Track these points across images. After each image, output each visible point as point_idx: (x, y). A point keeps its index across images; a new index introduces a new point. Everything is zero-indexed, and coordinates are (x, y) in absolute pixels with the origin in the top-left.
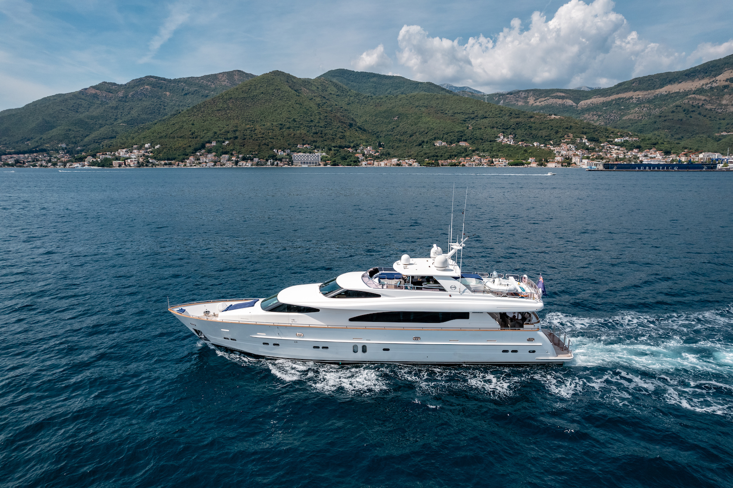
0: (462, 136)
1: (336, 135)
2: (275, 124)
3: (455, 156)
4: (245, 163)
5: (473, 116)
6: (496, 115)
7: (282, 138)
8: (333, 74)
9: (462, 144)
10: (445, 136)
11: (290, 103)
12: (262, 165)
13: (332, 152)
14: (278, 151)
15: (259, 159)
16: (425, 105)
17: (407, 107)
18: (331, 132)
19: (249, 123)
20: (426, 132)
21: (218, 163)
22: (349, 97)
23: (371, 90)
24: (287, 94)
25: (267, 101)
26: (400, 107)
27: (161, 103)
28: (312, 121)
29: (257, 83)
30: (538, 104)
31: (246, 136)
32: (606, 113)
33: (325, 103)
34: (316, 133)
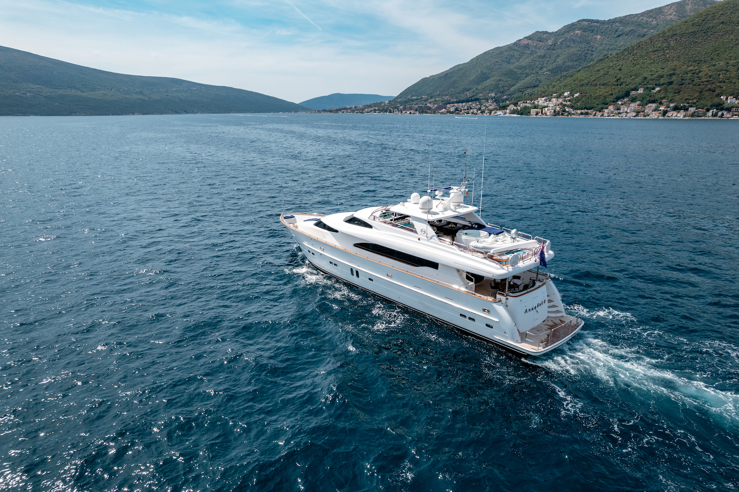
4: (675, 114)
14: (727, 98)
19: (694, 63)
21: (642, 113)
27: (590, 48)
31: (686, 80)
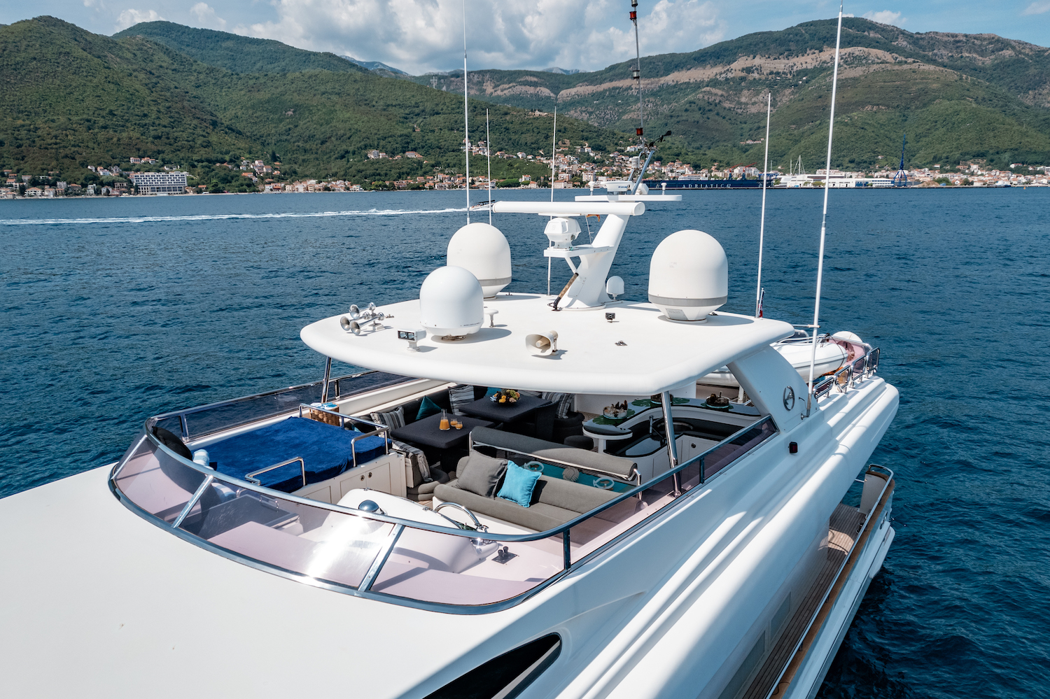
0: (408, 143)
1: (193, 140)
2: (75, 118)
3: (408, 174)
4: (39, 192)
5: (417, 111)
6: (453, 109)
7: (96, 146)
8: (149, 30)
9: (410, 155)
10: (382, 142)
11: (95, 80)
12: (78, 195)
13: (199, 170)
14: (96, 169)
15: (68, 184)
16: (336, 90)
17: (306, 94)
18: (184, 135)
19: (20, 115)
20: (348, 135)
22: (195, 74)
23: (225, 62)
24: (86, 63)
25: (47, 74)
26: (295, 94)
28: (145, 115)
29: (18, 39)
30: (499, 93)
31: (21, 140)
32: (598, 109)
33: (156, 84)
34: (159, 137)
